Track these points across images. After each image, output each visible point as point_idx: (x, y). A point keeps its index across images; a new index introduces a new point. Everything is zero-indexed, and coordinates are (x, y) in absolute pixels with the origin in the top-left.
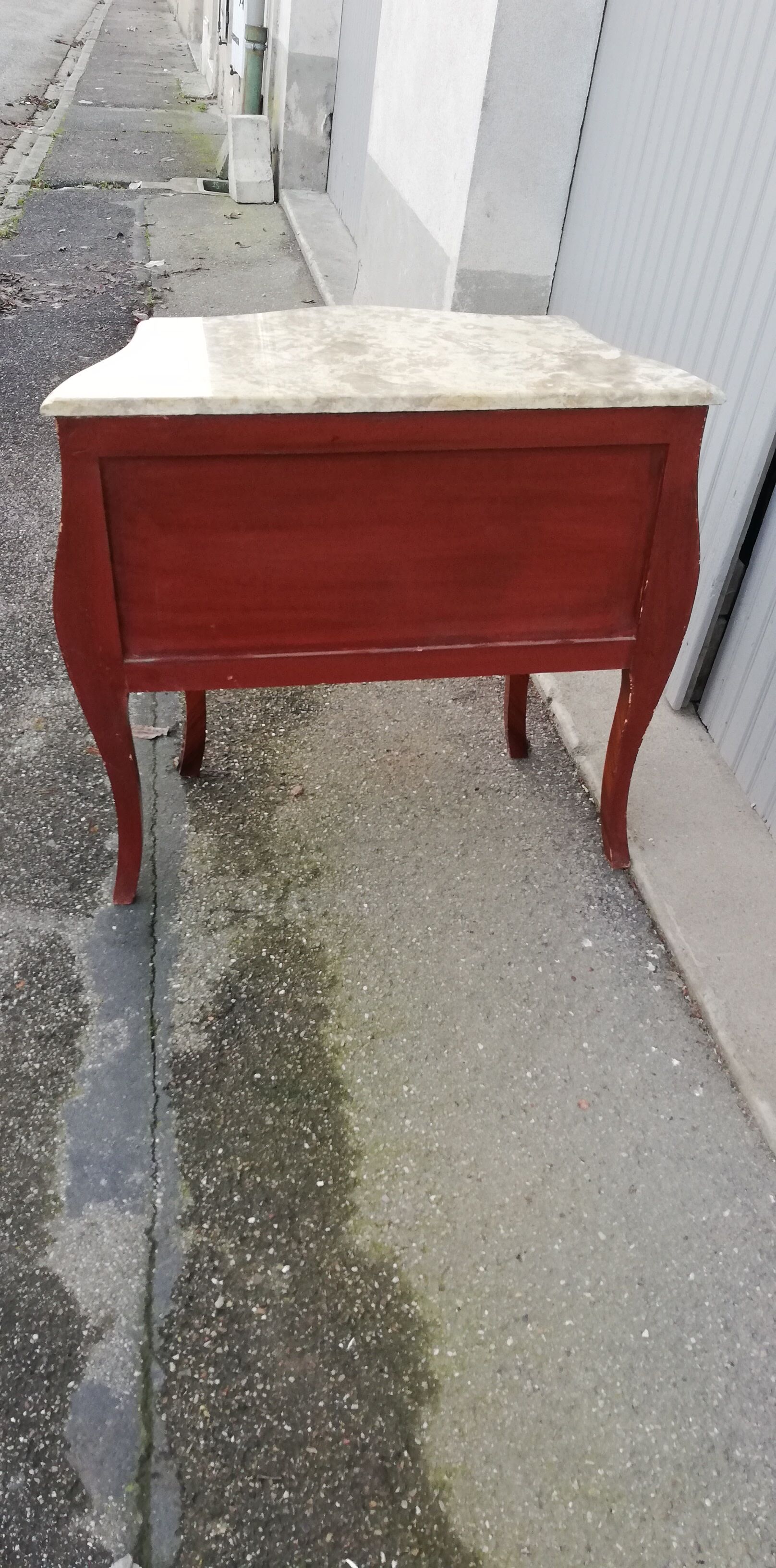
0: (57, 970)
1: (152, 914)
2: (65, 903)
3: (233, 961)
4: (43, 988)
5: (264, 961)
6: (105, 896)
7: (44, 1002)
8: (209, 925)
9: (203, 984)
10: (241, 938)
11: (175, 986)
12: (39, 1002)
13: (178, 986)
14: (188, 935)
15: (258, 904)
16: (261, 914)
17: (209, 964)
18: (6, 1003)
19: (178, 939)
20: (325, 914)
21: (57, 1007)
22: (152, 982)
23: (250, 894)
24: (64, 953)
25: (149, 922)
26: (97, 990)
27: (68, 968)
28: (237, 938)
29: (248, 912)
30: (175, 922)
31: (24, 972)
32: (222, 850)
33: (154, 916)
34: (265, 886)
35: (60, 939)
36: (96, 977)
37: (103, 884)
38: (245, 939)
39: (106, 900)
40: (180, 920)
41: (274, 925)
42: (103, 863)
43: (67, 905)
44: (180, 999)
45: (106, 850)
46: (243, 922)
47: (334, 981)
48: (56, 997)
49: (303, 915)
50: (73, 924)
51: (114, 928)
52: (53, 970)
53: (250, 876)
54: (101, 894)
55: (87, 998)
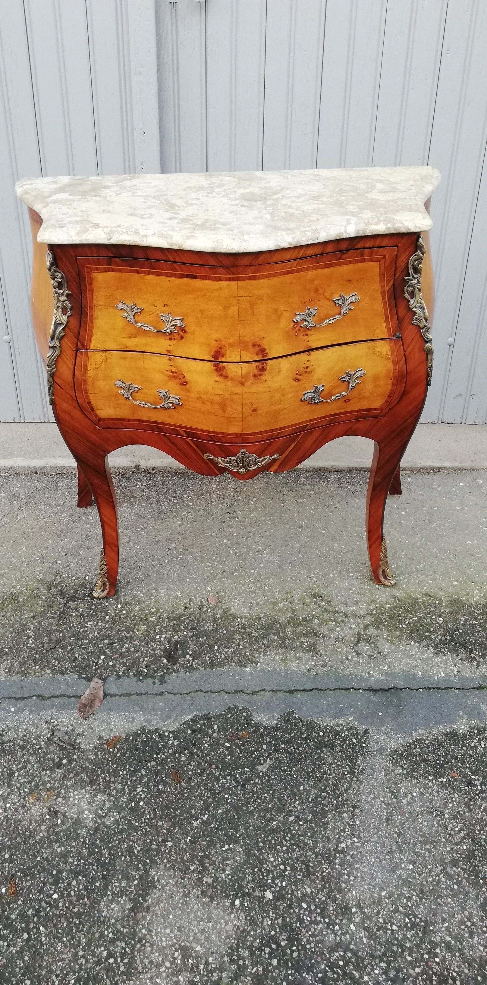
0: (434, 750)
1: (361, 691)
2: (350, 750)
3: (413, 643)
4: (456, 758)
5: (411, 627)
6: (341, 722)
7: (471, 756)
8: (375, 656)
9: (440, 660)
10: (389, 638)
11: (443, 675)
12: (472, 759)
13: (442, 673)
14: (386, 668)
15: (351, 628)
16: (362, 626)
17: (417, 656)
18: (477, 783)
19: (392, 674)
20: (361, 594)
21: (476, 746)
22: (438, 688)
23: (338, 631)
24: (413, 746)
25: (371, 693)
26: (452, 723)
27: (430, 743)
28: (389, 640)
29: (359, 634)
30: (371, 676)
31: (436, 775)
32: (285, 647)
33: (363, 690)
34: (330, 623)
35: (396, 751)
36: (439, 723)
37: (325, 724)
38: (388, 636)
39: (345, 721)
40: (369, 673)
41: (373, 620)
42: (295, 725)
43: (353, 749)
44: (455, 673)
45: (277, 724)
46: (370, 637)
47: (426, 595)
48: (465, 748)
49: (363, 605)
50: (378, 743)
51: (381, 714)
52: (434, 753)
53: (318, 631)
54: (338, 725)
55: (462, 727)
